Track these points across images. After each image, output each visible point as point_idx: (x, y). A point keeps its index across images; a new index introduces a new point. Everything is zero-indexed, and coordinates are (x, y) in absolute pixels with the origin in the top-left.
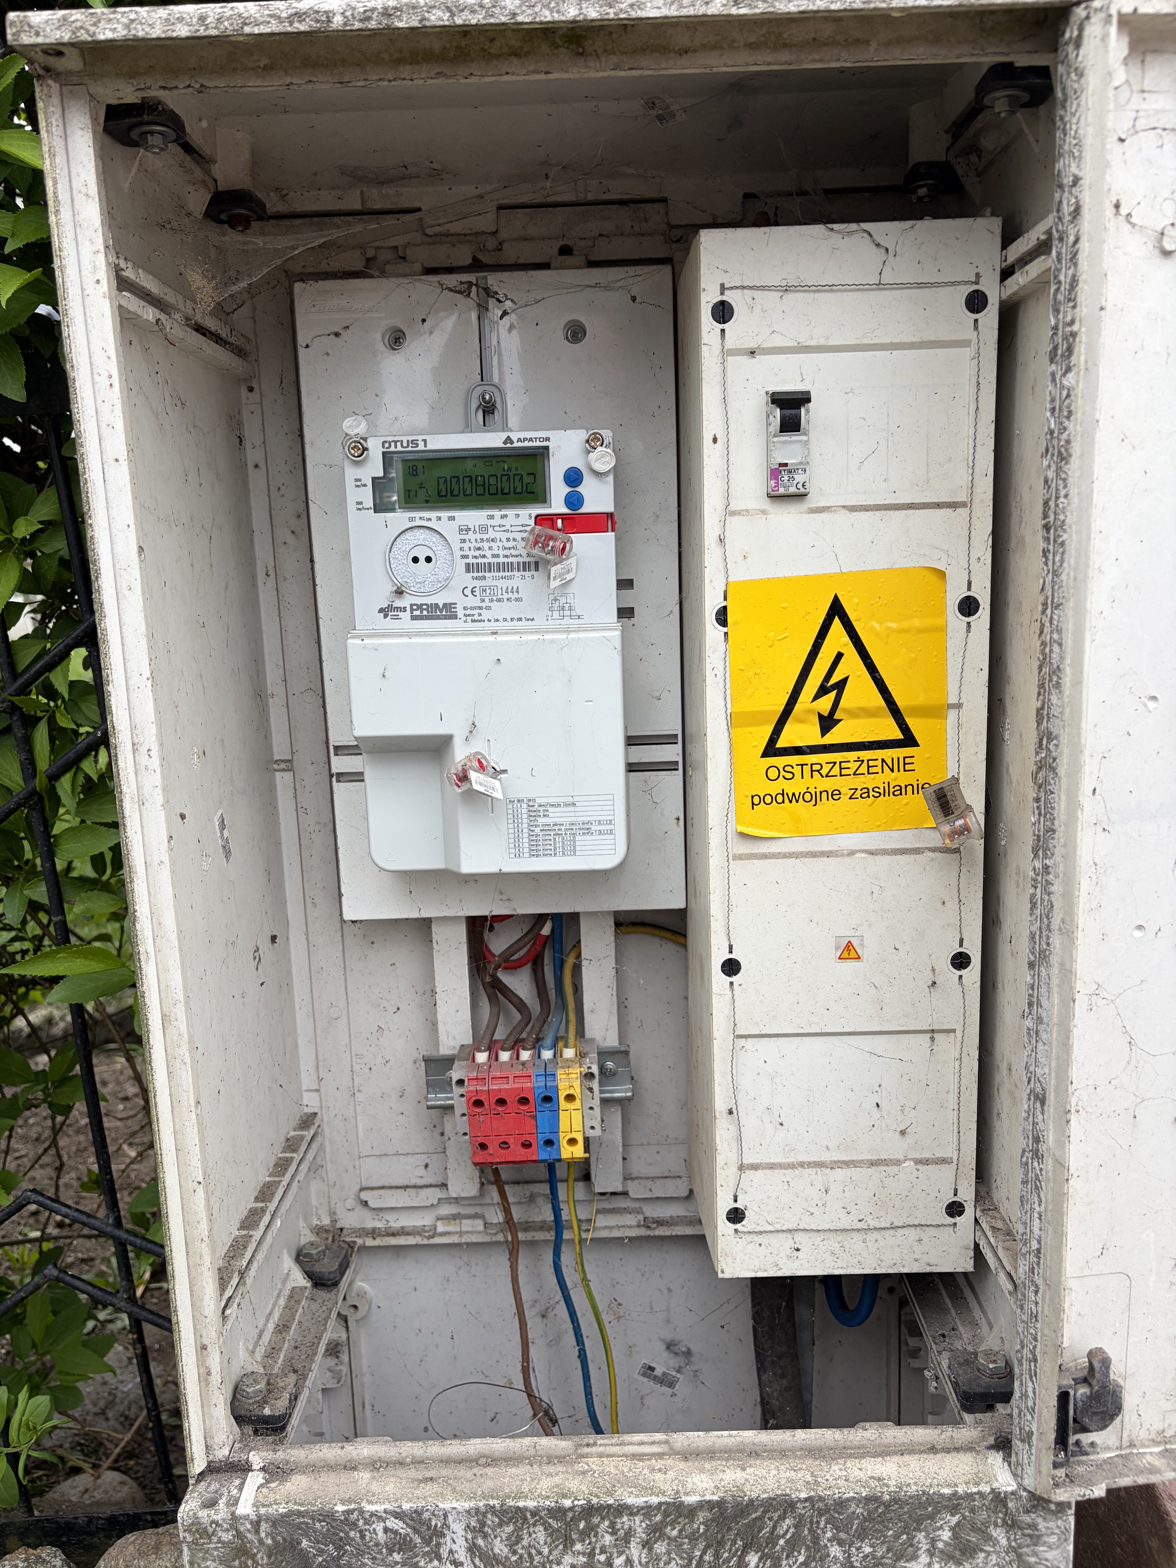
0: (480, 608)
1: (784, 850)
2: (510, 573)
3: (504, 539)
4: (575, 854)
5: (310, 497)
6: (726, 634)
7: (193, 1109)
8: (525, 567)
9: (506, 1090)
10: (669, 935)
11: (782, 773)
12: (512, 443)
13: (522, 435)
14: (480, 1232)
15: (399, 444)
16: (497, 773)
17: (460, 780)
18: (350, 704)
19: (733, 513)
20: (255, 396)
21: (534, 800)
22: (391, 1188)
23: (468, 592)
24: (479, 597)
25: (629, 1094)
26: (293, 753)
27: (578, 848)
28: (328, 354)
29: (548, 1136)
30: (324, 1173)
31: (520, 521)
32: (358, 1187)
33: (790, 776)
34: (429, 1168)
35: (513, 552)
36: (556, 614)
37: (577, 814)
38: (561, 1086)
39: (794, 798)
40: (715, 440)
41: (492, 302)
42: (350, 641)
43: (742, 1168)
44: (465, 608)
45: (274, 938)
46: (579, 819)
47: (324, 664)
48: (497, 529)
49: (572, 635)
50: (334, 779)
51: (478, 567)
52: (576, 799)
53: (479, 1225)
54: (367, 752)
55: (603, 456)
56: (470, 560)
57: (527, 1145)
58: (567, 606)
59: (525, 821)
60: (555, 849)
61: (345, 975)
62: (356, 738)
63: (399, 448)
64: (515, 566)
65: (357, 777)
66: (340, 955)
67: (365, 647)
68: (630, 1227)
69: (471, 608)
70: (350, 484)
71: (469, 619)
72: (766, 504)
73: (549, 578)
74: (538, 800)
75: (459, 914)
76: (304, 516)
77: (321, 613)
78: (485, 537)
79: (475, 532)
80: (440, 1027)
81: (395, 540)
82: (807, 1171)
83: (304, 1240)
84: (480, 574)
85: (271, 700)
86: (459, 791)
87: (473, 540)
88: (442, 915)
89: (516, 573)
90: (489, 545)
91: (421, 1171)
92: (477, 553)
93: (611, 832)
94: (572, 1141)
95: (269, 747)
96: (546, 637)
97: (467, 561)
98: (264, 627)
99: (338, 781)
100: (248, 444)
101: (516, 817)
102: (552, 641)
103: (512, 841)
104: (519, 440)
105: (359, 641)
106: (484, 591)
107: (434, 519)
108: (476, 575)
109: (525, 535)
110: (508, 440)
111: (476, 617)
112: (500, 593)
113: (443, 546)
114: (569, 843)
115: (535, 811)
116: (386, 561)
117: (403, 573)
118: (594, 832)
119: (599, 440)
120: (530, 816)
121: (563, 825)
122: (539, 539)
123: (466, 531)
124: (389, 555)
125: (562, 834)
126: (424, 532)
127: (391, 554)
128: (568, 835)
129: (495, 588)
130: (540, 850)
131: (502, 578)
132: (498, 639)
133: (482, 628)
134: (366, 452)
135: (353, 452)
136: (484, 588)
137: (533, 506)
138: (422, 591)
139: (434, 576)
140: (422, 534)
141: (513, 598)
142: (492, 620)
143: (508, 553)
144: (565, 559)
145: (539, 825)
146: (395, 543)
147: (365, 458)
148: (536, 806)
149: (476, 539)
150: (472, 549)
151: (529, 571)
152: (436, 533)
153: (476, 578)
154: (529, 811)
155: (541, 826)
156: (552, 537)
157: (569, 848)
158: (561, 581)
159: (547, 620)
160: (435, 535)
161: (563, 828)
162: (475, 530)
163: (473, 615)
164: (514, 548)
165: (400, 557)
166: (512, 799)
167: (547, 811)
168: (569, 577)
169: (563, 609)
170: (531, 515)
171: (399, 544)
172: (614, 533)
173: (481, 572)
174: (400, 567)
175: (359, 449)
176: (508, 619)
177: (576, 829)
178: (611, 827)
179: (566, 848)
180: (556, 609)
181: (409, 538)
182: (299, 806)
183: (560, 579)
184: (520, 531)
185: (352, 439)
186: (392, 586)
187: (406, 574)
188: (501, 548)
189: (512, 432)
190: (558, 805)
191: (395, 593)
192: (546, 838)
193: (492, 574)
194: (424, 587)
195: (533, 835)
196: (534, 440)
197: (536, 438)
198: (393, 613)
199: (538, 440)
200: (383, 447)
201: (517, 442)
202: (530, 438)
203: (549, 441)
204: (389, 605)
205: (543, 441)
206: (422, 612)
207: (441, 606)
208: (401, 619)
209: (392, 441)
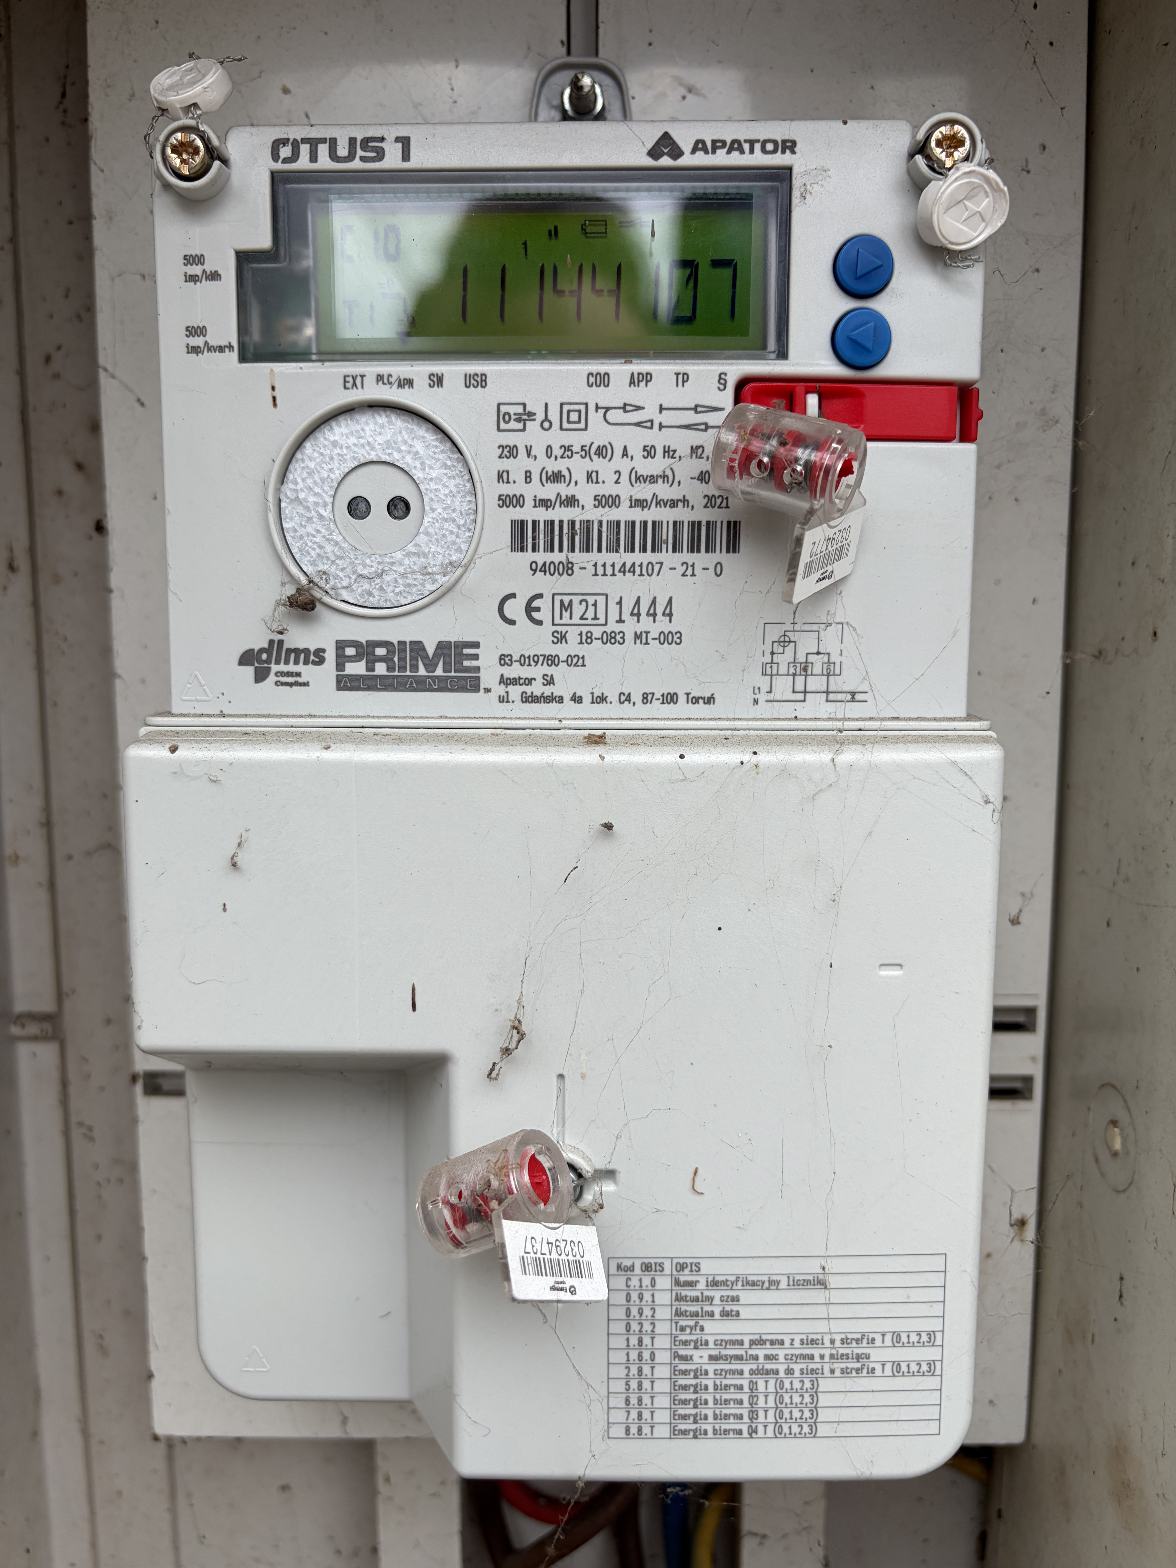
0: (552, 660)
2: (649, 557)
3: (636, 451)
4: (813, 1433)
5: (101, 360)
8: (696, 537)
12: (677, 153)
13: (709, 134)
15: (323, 150)
21: (696, 1267)
23: (516, 609)
24: (547, 628)
26: (60, 996)
27: (823, 1415)
31: (688, 395)
35: (663, 491)
36: (783, 686)
37: (835, 1311)
42: (134, 750)
44: (504, 660)
46: (835, 1326)
48: (615, 416)
50: (139, 1088)
51: (551, 536)
52: (832, 1265)
55: (972, 192)
56: (528, 513)
58: (818, 667)
59: (663, 1328)
60: (753, 1415)
63: (324, 162)
64: (668, 534)
67: (179, 772)
69: (524, 660)
70: (169, 270)
71: (515, 692)
73: (794, 567)
74: (707, 1268)
78: (576, 440)
79: (546, 424)
81: (298, 445)
84: (549, 557)
85: (11, 872)
87: (539, 450)
89: (667, 557)
90: (587, 465)
92: (550, 491)
93: (931, 1368)
96: (764, 757)
97: (517, 514)
99: (145, 1092)
101: (635, 1319)
102: (784, 772)
103: (619, 1387)
104: (699, 146)
105: (164, 752)
106: (567, 607)
107: (421, 382)
108: (542, 557)
109: (707, 440)
110: (666, 145)
111: (537, 689)
112: (614, 615)
113: (445, 466)
114: (797, 1399)
115: (697, 1299)
116: (266, 509)
117: (321, 547)
118: (878, 1367)
119: (961, 143)
120: (679, 1313)
121: (782, 1342)
122: (756, 445)
123: (518, 420)
124: (278, 490)
125: (777, 1372)
126: (390, 423)
127: (284, 488)
128: (797, 1373)
129: (601, 600)
130: (706, 1417)
131: (623, 570)
132: (608, 758)
133: (556, 723)
134: (217, 163)
135: (176, 161)
136: (566, 600)
137: (727, 353)
138: (373, 601)
139: (415, 559)
140: (382, 426)
141: (654, 634)
142: (587, 699)
143: (645, 492)
144: (839, 510)
145: (707, 1343)
146: (299, 455)
147: (214, 181)
148: (702, 1285)
149: (549, 447)
150: (535, 477)
151: (707, 551)
152: (425, 426)
153: (544, 569)
154: (679, 1298)
155: (711, 1345)
156: (799, 440)
157: (796, 1414)
158: (820, 580)
159: (756, 702)
160: (423, 432)
161: (781, 1353)
162: (546, 419)
163: (529, 681)
164: (664, 477)
165: (312, 499)
166: (628, 1263)
167: (736, 1299)
168: (840, 569)
169: (805, 669)
170: (722, 379)
171: (311, 459)
172: (971, 447)
173: (561, 550)
174: (310, 529)
175: (196, 151)
176: (637, 697)
177: (822, 1357)
178: (931, 1353)
179: (786, 1414)
180: (783, 670)
181: (342, 441)
182: (74, 1119)
183: (818, 575)
184: (687, 427)
185: (175, 120)
186: (283, 584)
187: (329, 548)
188: (624, 478)
189: (677, 125)
190: (771, 1282)
191: (291, 605)
192: (725, 1382)
193: (594, 556)
194: (381, 589)
195: (685, 1373)
196: (746, 147)
197: (752, 143)
198: (282, 667)
199: (757, 147)
200: (275, 157)
201: (693, 152)
202: (734, 142)
203: (793, 152)
204: (271, 642)
205: (775, 151)
206: (370, 667)
207: (430, 650)
208: (306, 684)
209: (305, 141)
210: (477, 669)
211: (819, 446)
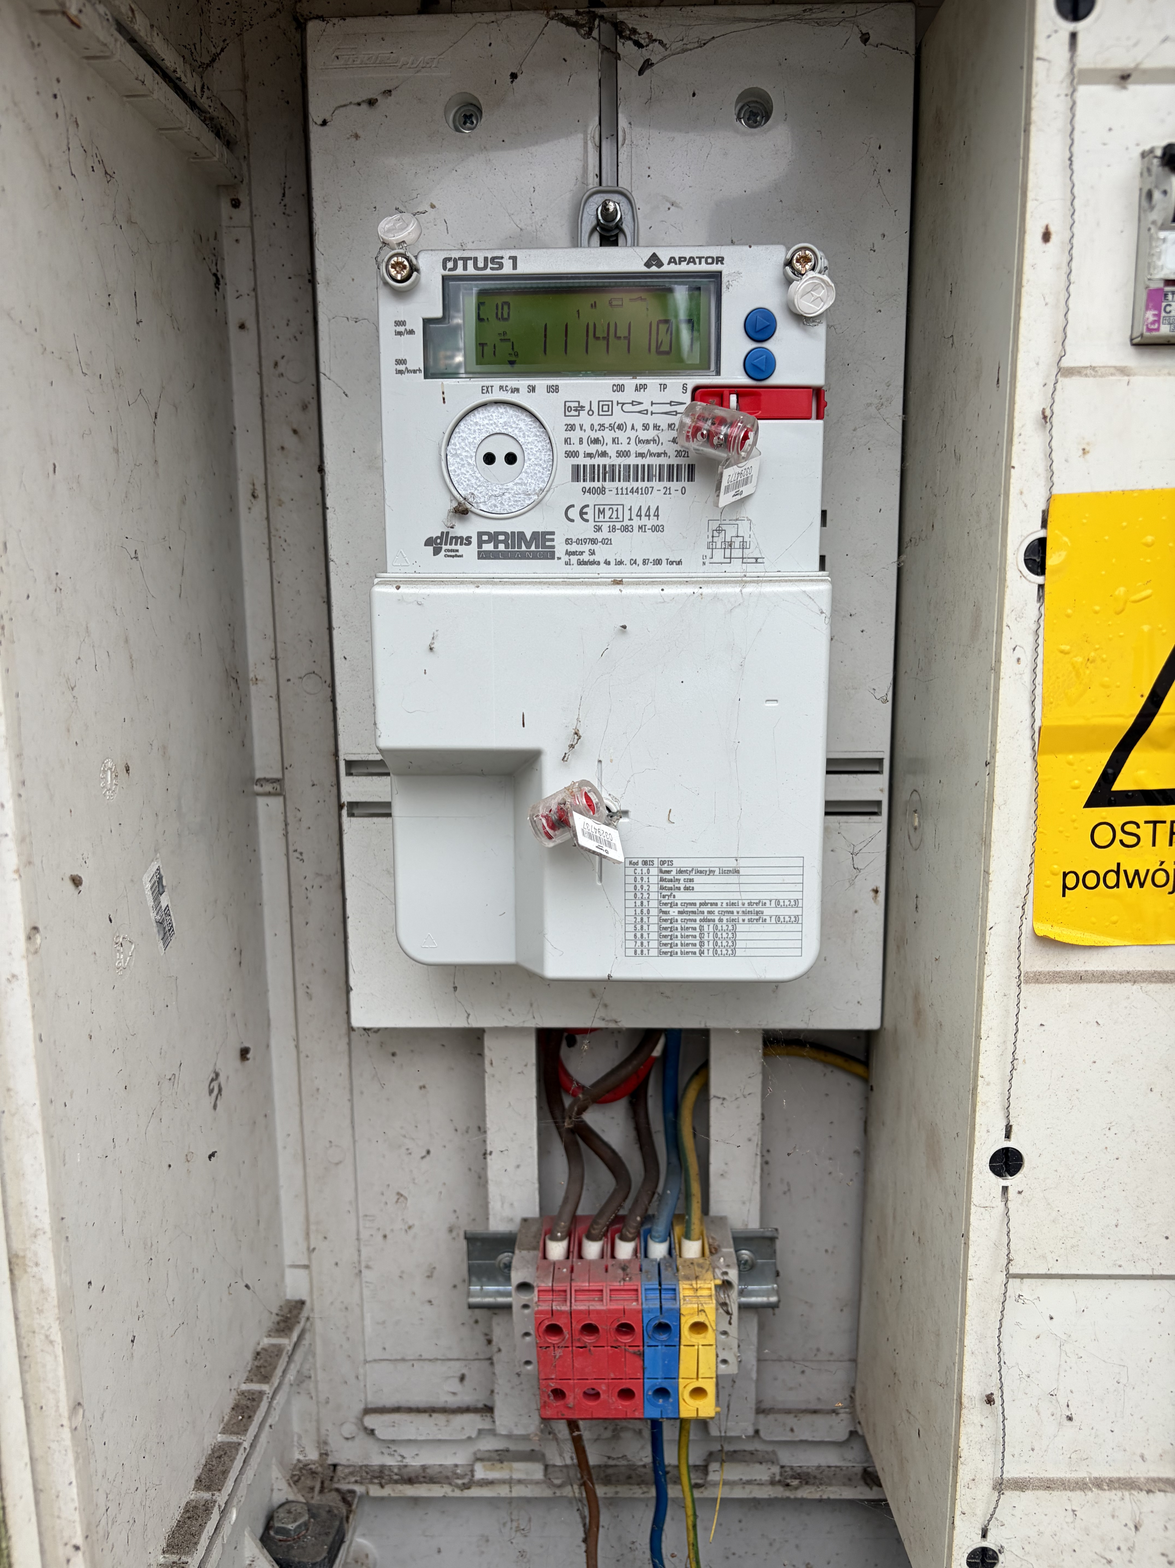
0: (594, 541)
1: (1112, 968)
2: (646, 484)
3: (638, 426)
4: (734, 954)
5: (322, 368)
6: (1041, 587)
7: (65, 1422)
8: (671, 473)
9: (598, 1312)
10: (839, 1061)
11: (1120, 835)
12: (660, 264)
13: (677, 253)
14: (537, 1483)
15: (470, 263)
16: (612, 817)
17: (553, 827)
18: (373, 696)
19: (1070, 372)
20: (242, 214)
21: (670, 863)
22: (410, 1410)
23: (574, 513)
24: (591, 523)
25: (773, 1299)
26: (283, 768)
27: (739, 944)
28: (357, 136)
29: (660, 1383)
30: (312, 1386)
31: (667, 397)
32: (362, 1406)
33: (1134, 840)
34: (466, 1382)
35: (654, 448)
36: (718, 555)
37: (744, 888)
38: (686, 1308)
39: (1136, 879)
40: (1046, 237)
41: (626, 48)
42: (377, 589)
43: (1000, 1486)
44: (568, 541)
45: (244, 1053)
46: (744, 896)
47: (335, 633)
48: (627, 408)
49: (749, 589)
50: (344, 812)
51: (594, 473)
52: (742, 862)
53: (536, 1471)
54: (398, 774)
55: (815, 288)
56: (581, 461)
57: (627, 1394)
58: (737, 543)
59: (654, 896)
60: (702, 944)
61: (351, 1100)
62: (381, 751)
63: (471, 270)
64: (656, 471)
65: (382, 810)
66: (344, 1070)
67: (401, 600)
68: (761, 1484)
69: (579, 542)
70: (386, 329)
71: (574, 559)
72: (1129, 357)
73: (718, 488)
74: (676, 863)
75: (527, 1025)
76: (313, 406)
77: (332, 553)
78: (607, 421)
79: (591, 412)
80: (492, 1189)
81: (457, 425)
82: (1107, 1495)
83: (278, 1498)
84: (596, 484)
85: (253, 688)
86: (550, 844)
87: (587, 427)
88: (502, 1024)
89: (655, 484)
90: (613, 434)
91: (455, 1385)
92: (593, 448)
93: (797, 919)
94: (698, 1392)
95: (249, 759)
96: (706, 590)
97: (575, 461)
98: (246, 576)
99: (351, 815)
100: (230, 291)
101: (639, 891)
102: (715, 597)
103: (630, 928)
104: (672, 260)
105: (392, 590)
106: (602, 512)
107: (524, 390)
108: (588, 485)
109: (675, 420)
110: (654, 260)
111: (586, 557)
112: (627, 517)
113: (536, 435)
114: (725, 935)
115: (671, 880)
116: (440, 460)
117: (469, 480)
118: (768, 918)
119: (810, 260)
120: (662, 888)
121: (716, 904)
122: (700, 424)
123: (576, 410)
124: (446, 449)
125: (714, 921)
126: (506, 412)
127: (449, 447)
128: (725, 921)
129: (620, 508)
130: (677, 945)
131: (632, 491)
132: (624, 591)
133: (597, 575)
134: (415, 274)
135: (393, 272)
136: (602, 508)
137: (688, 372)
138: (497, 510)
139: (519, 486)
140: (502, 414)
141: (649, 526)
142: (613, 563)
143: (643, 449)
144: (743, 458)
145: (677, 904)
146: (457, 430)
147: (413, 282)
148: (674, 873)
149: (592, 425)
150: (585, 441)
151: (677, 480)
152: (525, 413)
153: (589, 491)
154: (662, 880)
155: (679, 906)
156: (722, 421)
157: (725, 943)
158: (735, 495)
159: (704, 563)
160: (524, 416)
161: (716, 910)
162: (591, 409)
163: (582, 553)
164: (654, 440)
165: (464, 454)
166: (635, 860)
167: (691, 880)
168: (746, 490)
169: (731, 545)
170: (684, 387)
171: (463, 431)
172: (821, 422)
173: (598, 481)
174: (463, 470)
175: (405, 267)
176: (640, 562)
177: (738, 912)
178: (796, 911)
179: (719, 944)
180: (719, 546)
181: (481, 422)
182: (291, 848)
183: (733, 493)
184: (666, 413)
185: (393, 249)
186: (451, 501)
187: (473, 481)
188: (633, 441)
189: (660, 248)
190: (711, 871)
191: (456, 512)
192: (687, 926)
193: (616, 484)
194: (501, 503)
195: (666, 920)
196: (697, 260)
197: (700, 258)
198: (448, 547)
199: (703, 260)
200: (445, 268)
201: (669, 264)
202: (690, 258)
203: (722, 263)
204: (442, 533)
205: (712, 263)
206: (496, 546)
207: (528, 537)
208: (461, 556)
209: (460, 259)
210: (553, 547)
211: (732, 425)
